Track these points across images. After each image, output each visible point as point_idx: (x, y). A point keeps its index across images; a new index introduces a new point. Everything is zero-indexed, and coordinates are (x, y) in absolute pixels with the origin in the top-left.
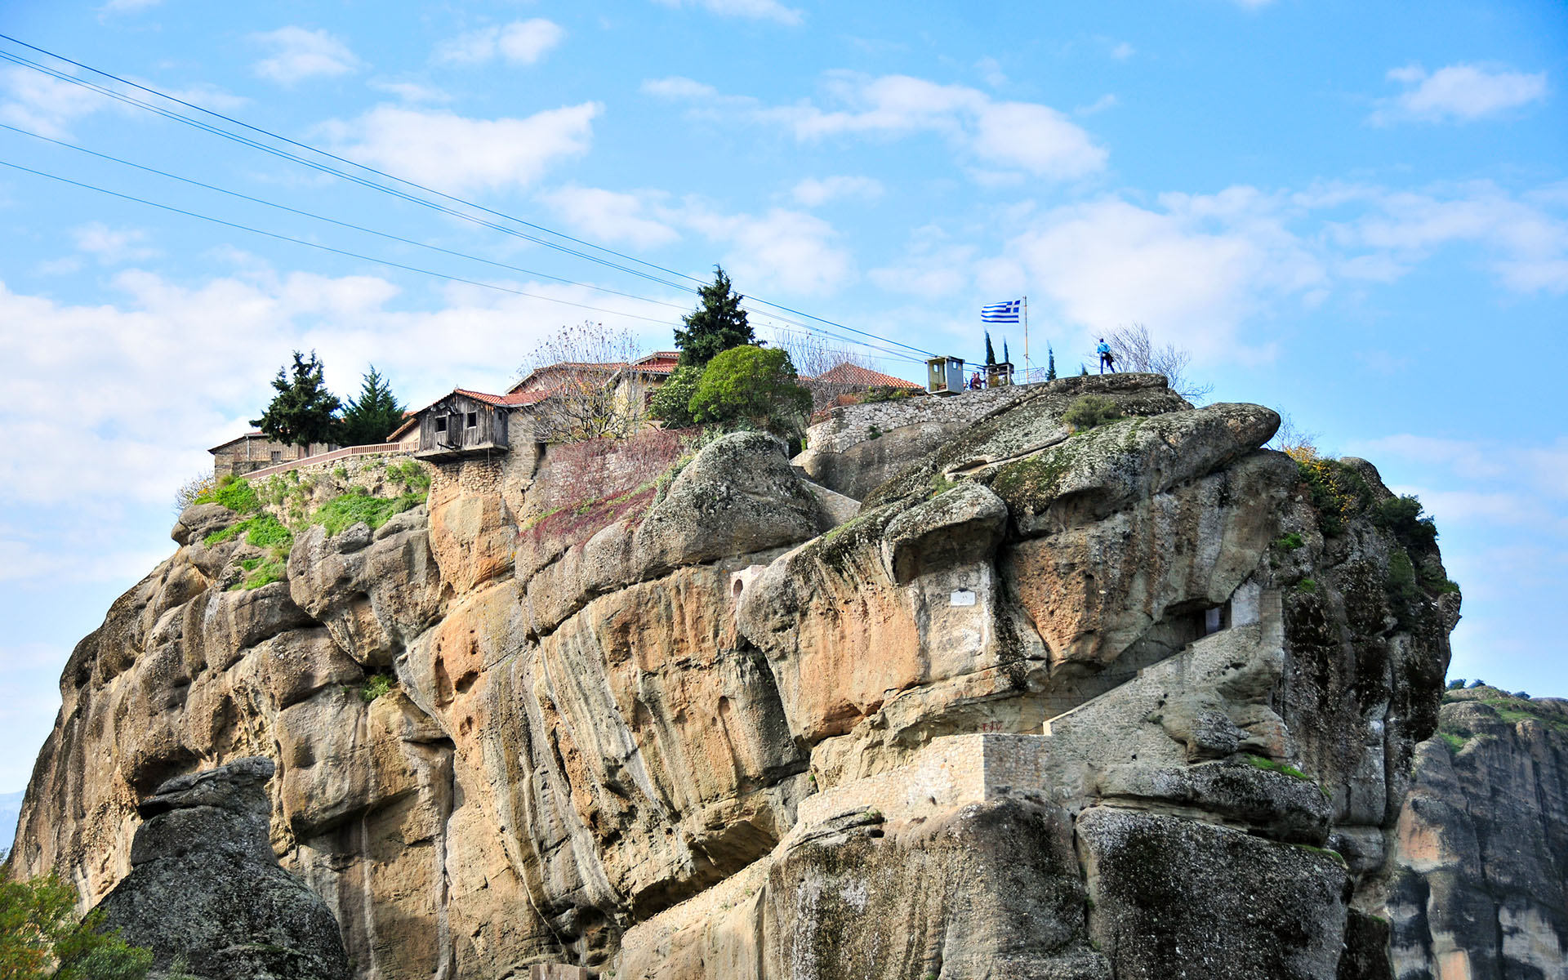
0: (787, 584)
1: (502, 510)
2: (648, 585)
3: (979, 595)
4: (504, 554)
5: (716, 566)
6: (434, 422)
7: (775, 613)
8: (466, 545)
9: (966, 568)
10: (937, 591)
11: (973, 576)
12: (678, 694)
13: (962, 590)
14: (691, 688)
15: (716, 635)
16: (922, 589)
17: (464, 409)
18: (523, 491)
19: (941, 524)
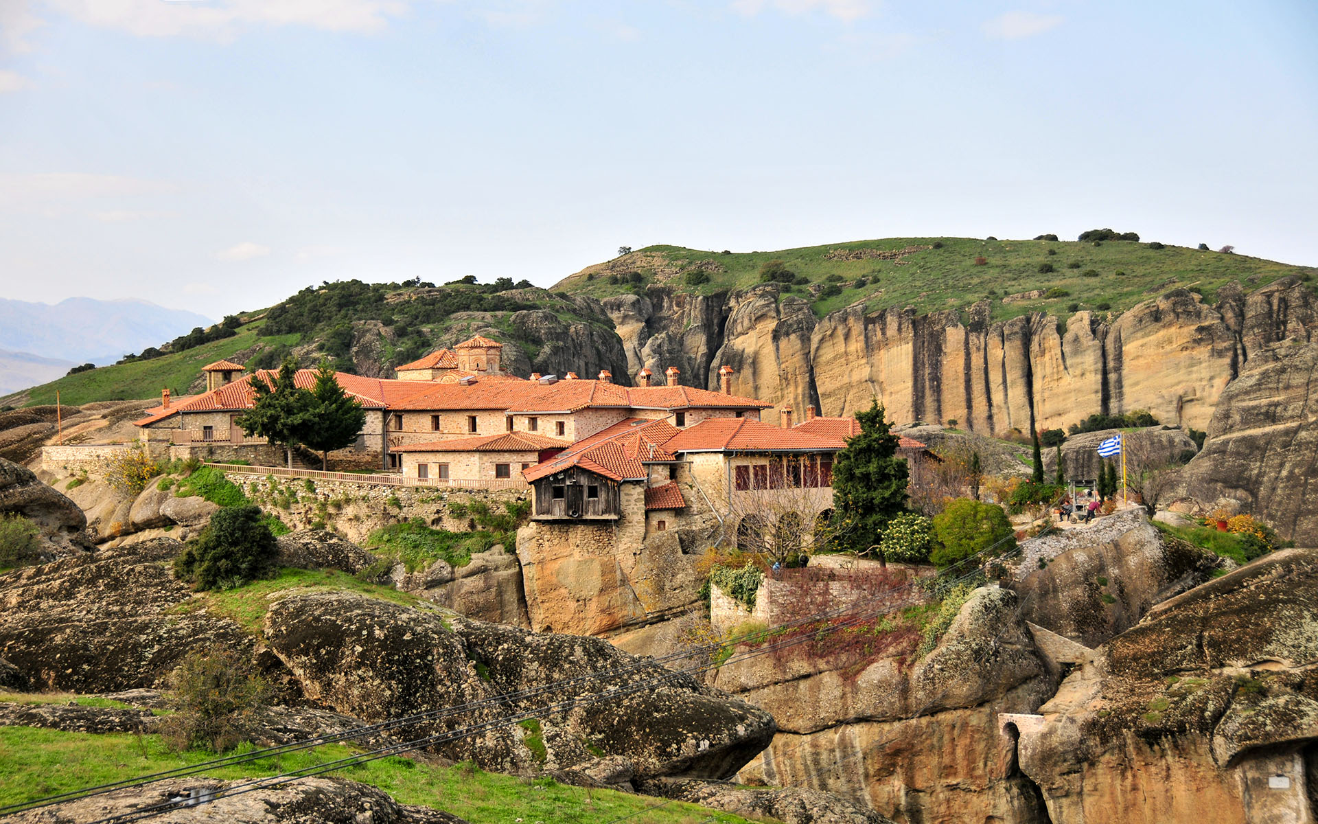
0: (1082, 742)
1: (618, 572)
2: (924, 721)
3: (1293, 780)
4: (625, 613)
5: (986, 709)
6: (551, 490)
7: (1065, 761)
8: (583, 601)
9: (1283, 758)
10: (1257, 775)
11: (1288, 765)
12: (943, 809)
13: (1279, 776)
14: (956, 805)
15: (985, 765)
16: (1244, 772)
17: (584, 481)
18: (635, 554)
19: (1293, 737)
